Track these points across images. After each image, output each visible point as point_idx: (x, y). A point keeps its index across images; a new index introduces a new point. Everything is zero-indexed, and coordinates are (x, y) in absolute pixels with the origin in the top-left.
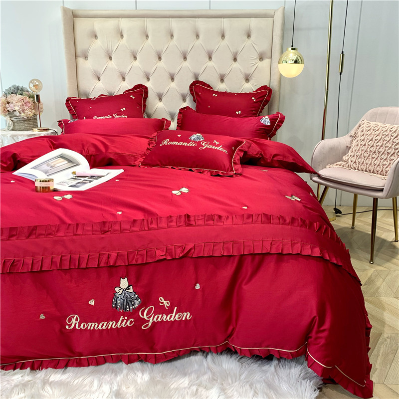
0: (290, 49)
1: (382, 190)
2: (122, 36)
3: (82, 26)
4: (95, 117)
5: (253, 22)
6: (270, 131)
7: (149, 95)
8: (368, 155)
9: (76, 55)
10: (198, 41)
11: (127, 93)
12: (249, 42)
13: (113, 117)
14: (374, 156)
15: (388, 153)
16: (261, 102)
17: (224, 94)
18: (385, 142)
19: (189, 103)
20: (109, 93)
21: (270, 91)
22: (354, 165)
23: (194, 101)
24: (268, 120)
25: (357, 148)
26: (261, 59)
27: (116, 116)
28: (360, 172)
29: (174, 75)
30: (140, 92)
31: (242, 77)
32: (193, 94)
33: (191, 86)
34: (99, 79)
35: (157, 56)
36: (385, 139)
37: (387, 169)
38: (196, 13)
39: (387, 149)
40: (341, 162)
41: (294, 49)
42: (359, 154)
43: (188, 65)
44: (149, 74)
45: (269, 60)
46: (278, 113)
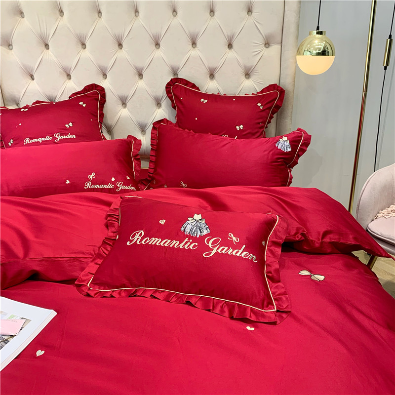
0: (315, 32)
2: (61, 12)
4: (27, 141)
6: (289, 160)
7: (107, 99)
10: (175, 19)
11: (76, 98)
12: (249, 20)
13: (54, 139)
16: (270, 108)
17: (215, 98)
19: (165, 112)
21: (282, 92)
23: (174, 107)
24: (287, 144)
26: (267, 44)
27: (59, 137)
29: (142, 69)
30: (94, 96)
31: (240, 72)
32: (171, 98)
33: (168, 86)
34: (32, 77)
35: (116, 42)
41: (321, 33)
43: (162, 54)
44: (106, 69)
45: (278, 46)
46: (299, 129)
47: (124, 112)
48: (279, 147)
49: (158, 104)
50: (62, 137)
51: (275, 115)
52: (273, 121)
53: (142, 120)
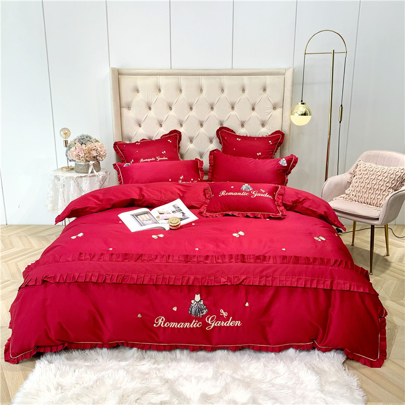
0: (300, 103)
1: (378, 219)
2: (160, 90)
3: (126, 82)
4: (142, 160)
5: (268, 80)
6: (287, 170)
7: (182, 138)
8: (365, 190)
9: (121, 106)
10: (223, 95)
11: (165, 138)
12: (265, 95)
13: (157, 159)
14: (370, 191)
15: (381, 190)
16: (276, 144)
17: (245, 138)
18: (378, 181)
19: (215, 145)
20: (149, 137)
21: (283, 135)
22: (355, 198)
23: (221, 143)
24: (285, 162)
25: (357, 185)
26: (274, 108)
27: (159, 159)
28: (360, 204)
29: (203, 122)
30: (175, 136)
31: (259, 123)
32: (219, 138)
33: (218, 131)
34: (140, 126)
35: (189, 107)
36: (378, 178)
37: (381, 202)
38: (221, 72)
39: (380, 186)
40: (344, 195)
41: (303, 104)
42: (358, 189)
43: (215, 114)
44: (183, 122)
45: (281, 109)
46: (291, 155)
47: (191, 146)
48: (281, 163)
49: (211, 141)
50: (161, 159)
51: (279, 148)
52: (278, 151)
53: (201, 150)
